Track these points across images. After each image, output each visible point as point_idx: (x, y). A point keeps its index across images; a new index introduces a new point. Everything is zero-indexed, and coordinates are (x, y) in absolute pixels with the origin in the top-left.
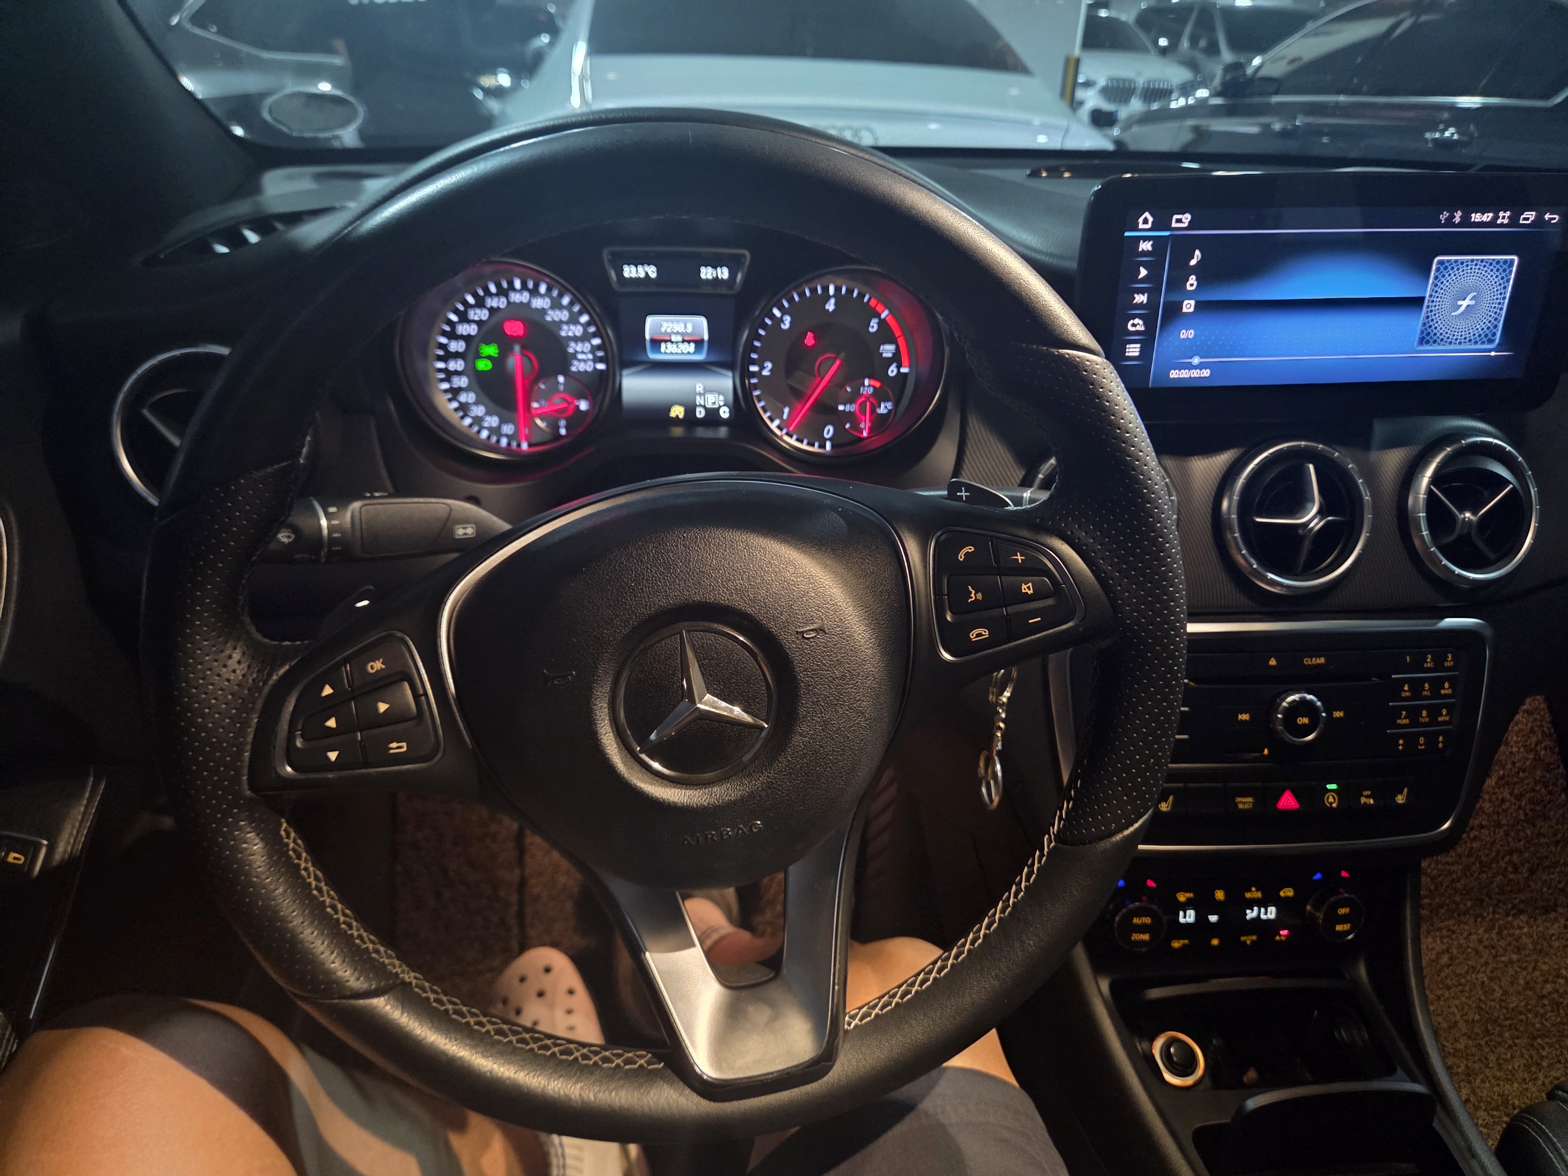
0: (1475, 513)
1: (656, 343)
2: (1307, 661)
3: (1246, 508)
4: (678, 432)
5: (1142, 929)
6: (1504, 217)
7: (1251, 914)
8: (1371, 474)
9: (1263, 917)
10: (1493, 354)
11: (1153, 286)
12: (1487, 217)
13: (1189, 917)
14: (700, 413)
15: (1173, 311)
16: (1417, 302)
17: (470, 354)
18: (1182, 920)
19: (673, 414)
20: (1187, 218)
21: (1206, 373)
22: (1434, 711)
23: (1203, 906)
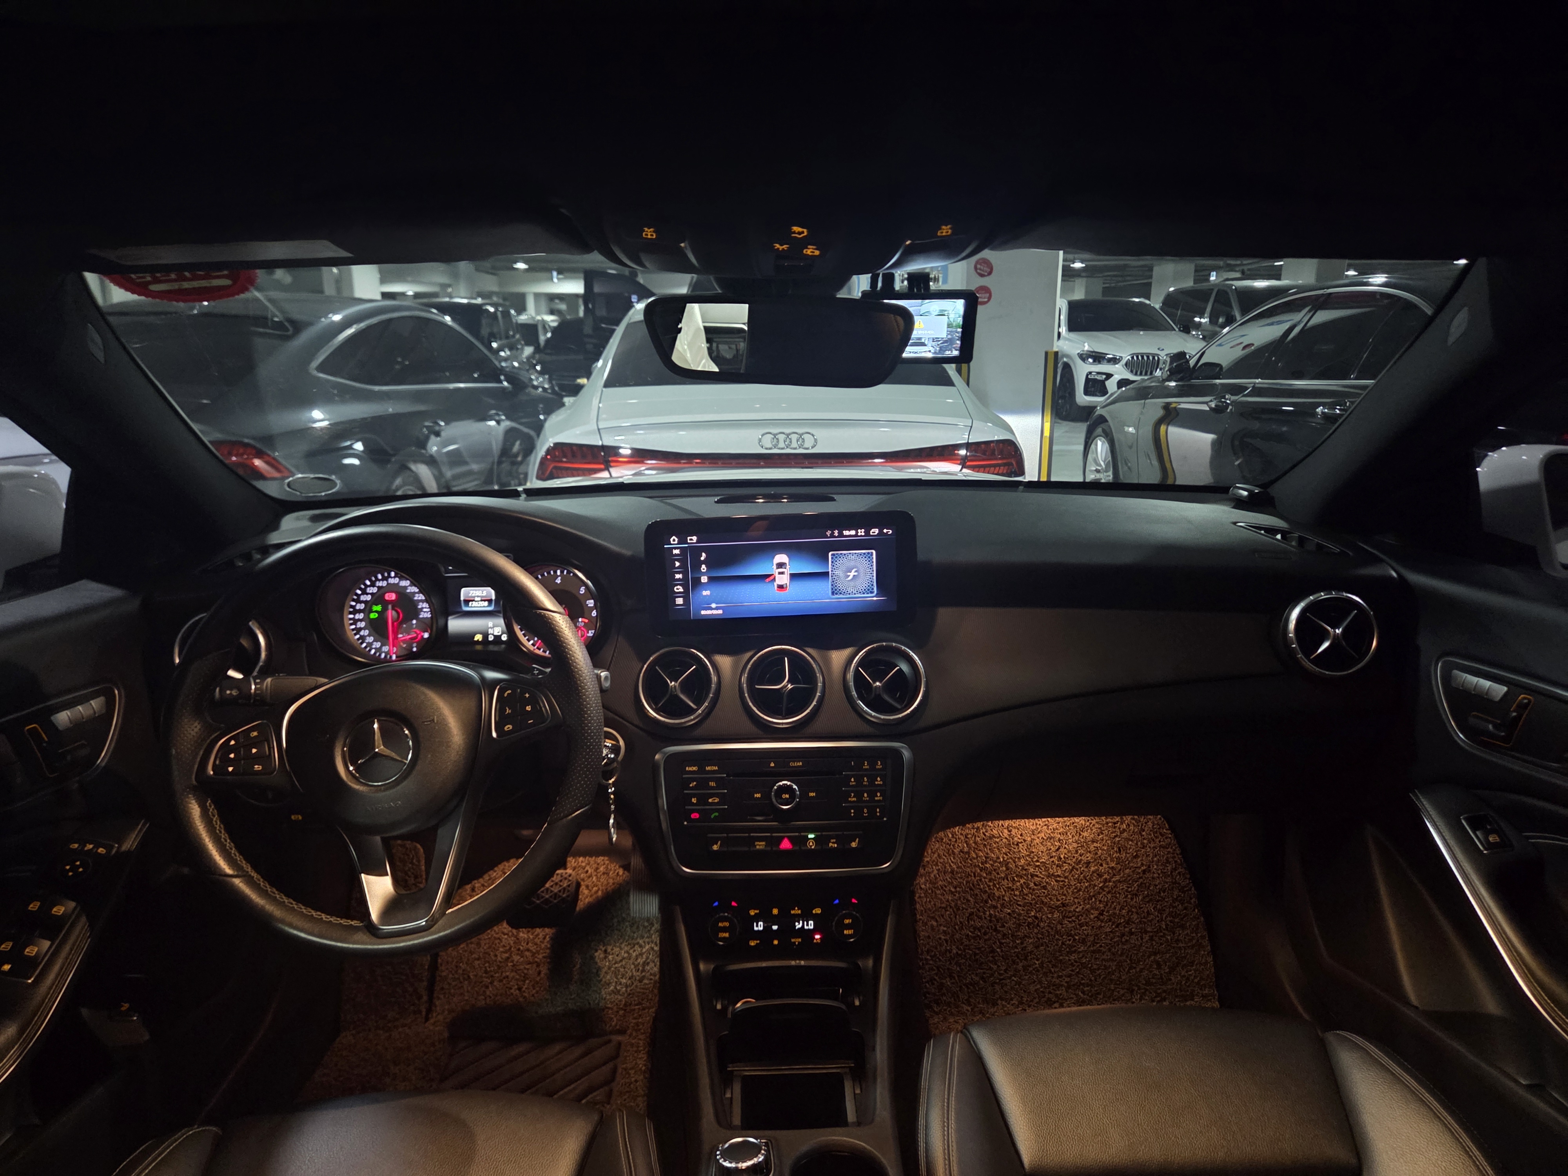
0: (880, 682)
1: (467, 602)
2: (792, 764)
3: (751, 681)
4: (479, 647)
5: (724, 930)
6: (861, 532)
7: (798, 926)
8: (827, 662)
9: (806, 927)
10: (875, 599)
11: (684, 570)
12: (853, 532)
13: (760, 927)
14: (491, 638)
15: (697, 582)
16: (825, 575)
17: (368, 610)
18: (756, 928)
19: (476, 639)
20: (695, 538)
21: (720, 612)
22: (872, 795)
23: (769, 920)
